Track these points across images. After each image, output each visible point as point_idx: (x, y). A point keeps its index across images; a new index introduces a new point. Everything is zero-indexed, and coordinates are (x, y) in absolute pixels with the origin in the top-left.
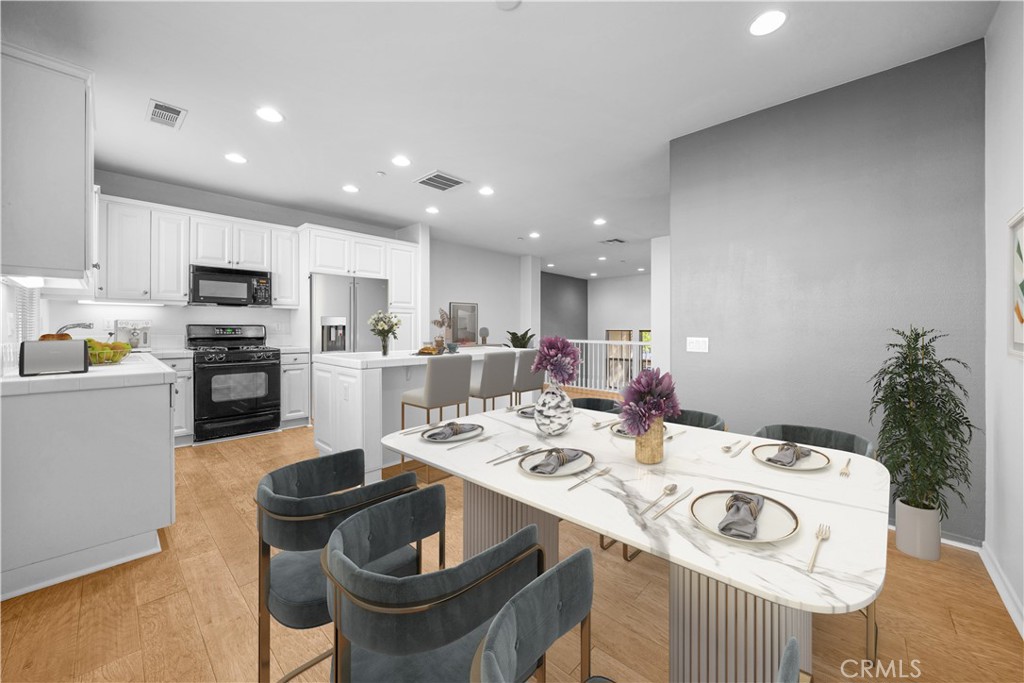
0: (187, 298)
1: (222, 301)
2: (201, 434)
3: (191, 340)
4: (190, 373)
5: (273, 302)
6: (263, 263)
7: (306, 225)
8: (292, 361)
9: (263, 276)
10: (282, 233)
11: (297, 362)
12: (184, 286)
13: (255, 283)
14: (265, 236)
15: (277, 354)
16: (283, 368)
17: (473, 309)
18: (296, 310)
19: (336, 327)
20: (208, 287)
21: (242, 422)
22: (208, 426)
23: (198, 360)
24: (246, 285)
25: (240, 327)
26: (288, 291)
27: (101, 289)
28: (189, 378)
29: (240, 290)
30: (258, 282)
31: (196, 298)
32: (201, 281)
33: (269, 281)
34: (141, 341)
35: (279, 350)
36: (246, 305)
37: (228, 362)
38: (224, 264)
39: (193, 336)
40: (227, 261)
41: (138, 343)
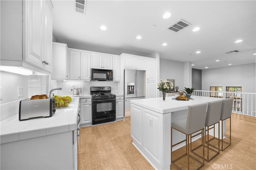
0: (90, 79)
1: (99, 80)
2: (94, 123)
3: (91, 91)
4: (91, 103)
5: (113, 80)
6: (110, 67)
7: (123, 54)
8: (119, 99)
9: (111, 71)
10: (116, 57)
11: (121, 99)
12: (89, 76)
13: (108, 73)
14: (111, 58)
15: (115, 96)
16: (117, 101)
17: (174, 81)
18: (119, 82)
19: (131, 86)
20: (96, 75)
21: (105, 119)
22: (96, 120)
23: (93, 99)
24: (106, 74)
25: (104, 87)
26: (118, 76)
27: (67, 76)
28: (90, 105)
29: (104, 76)
30: (109, 73)
31: (93, 79)
32: (94, 73)
33: (112, 73)
34: (80, 92)
35: (115, 95)
36: (106, 81)
37: (101, 99)
38: (100, 68)
39: (92, 90)
40: (101, 67)
41: (79, 93)
